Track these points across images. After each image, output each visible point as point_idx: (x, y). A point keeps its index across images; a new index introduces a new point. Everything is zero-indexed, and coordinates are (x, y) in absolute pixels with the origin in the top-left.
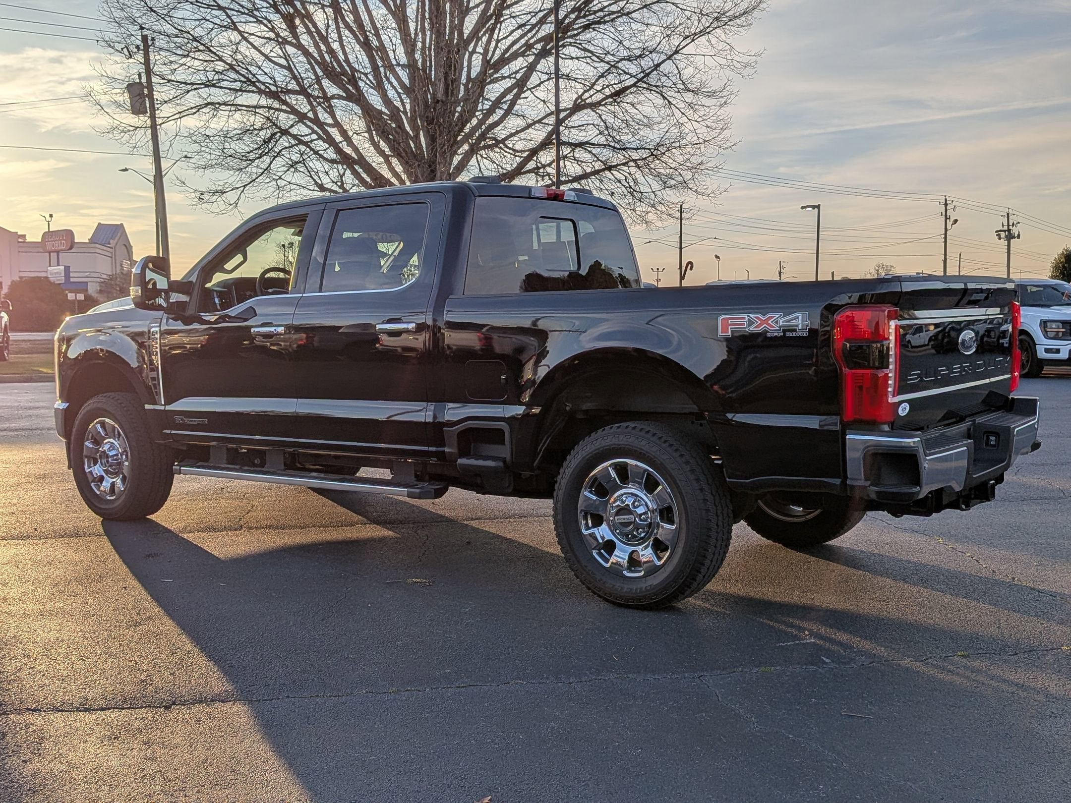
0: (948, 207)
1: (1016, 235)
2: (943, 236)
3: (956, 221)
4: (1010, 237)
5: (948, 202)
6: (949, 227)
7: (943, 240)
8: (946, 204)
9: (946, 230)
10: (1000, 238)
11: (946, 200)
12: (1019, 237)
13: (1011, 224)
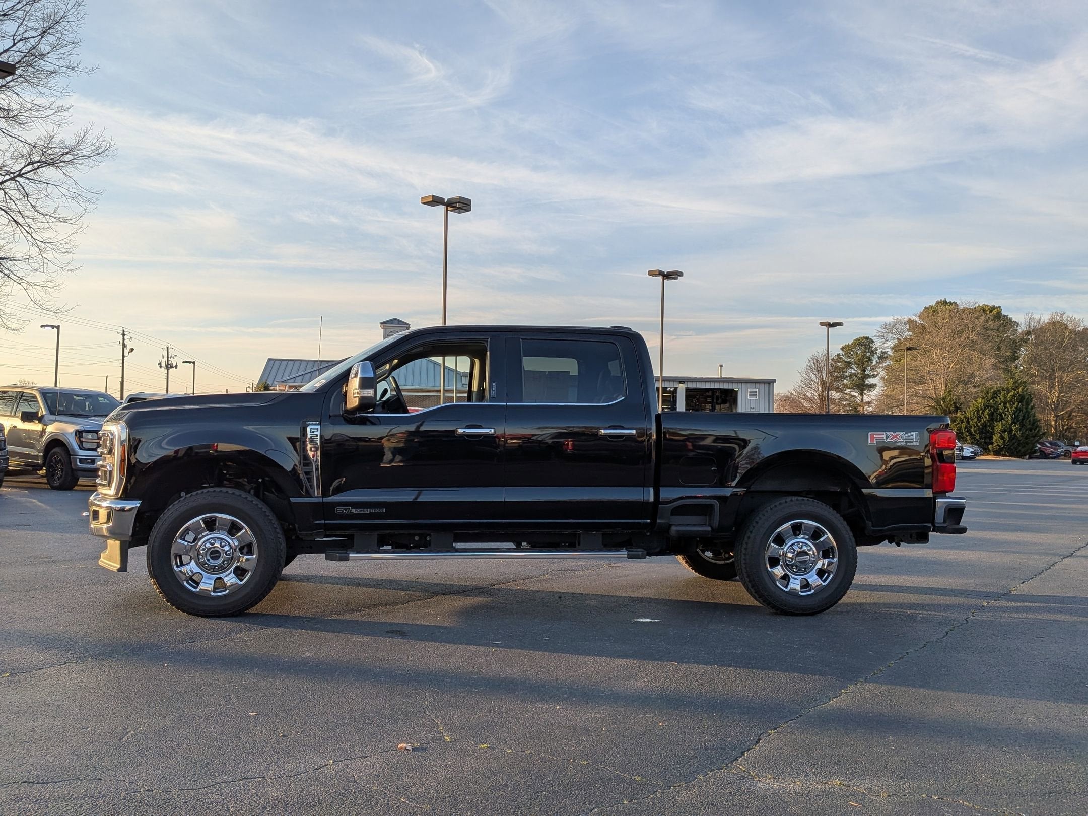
0: (126, 337)
1: (174, 365)
2: (121, 361)
3: (132, 350)
4: (169, 366)
5: (125, 333)
6: (126, 354)
7: (121, 365)
8: (124, 335)
9: (123, 356)
10: (161, 367)
11: (124, 331)
12: (176, 367)
13: (169, 356)
